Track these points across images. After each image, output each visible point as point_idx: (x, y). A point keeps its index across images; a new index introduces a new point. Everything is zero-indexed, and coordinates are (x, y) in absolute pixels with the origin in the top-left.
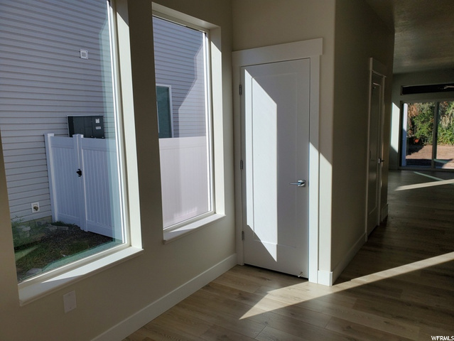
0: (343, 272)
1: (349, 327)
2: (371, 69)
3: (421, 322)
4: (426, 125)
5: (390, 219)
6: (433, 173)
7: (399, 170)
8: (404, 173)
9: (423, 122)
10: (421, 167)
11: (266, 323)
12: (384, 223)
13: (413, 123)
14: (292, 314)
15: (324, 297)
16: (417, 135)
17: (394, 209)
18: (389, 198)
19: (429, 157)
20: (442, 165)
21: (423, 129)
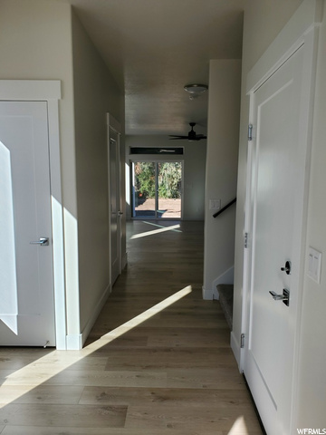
0: (92, 330)
1: (103, 394)
2: (108, 123)
3: (167, 367)
4: (147, 182)
5: (129, 267)
6: (157, 222)
7: (131, 221)
8: (135, 223)
9: (144, 180)
10: (148, 217)
11: (6, 421)
12: (125, 271)
13: (137, 180)
14: (39, 398)
15: (75, 364)
16: (141, 190)
17: (132, 256)
18: (127, 246)
19: (153, 208)
20: (161, 214)
21: (145, 186)
